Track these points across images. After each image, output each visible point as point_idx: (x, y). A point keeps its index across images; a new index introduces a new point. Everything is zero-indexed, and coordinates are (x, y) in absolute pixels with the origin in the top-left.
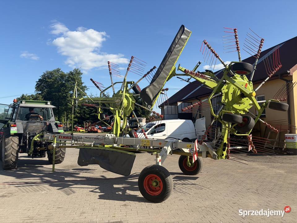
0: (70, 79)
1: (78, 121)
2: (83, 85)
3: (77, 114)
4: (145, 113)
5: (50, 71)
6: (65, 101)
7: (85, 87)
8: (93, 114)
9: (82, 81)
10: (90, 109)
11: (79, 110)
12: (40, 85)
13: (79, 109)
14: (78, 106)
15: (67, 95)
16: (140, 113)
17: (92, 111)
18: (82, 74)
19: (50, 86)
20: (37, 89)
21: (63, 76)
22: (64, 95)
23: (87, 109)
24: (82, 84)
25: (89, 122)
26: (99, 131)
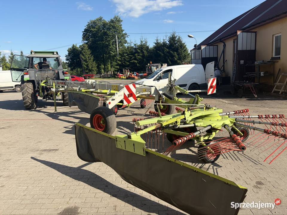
0: (111, 27)
1: (120, 68)
2: (124, 32)
3: (119, 62)
4: (181, 58)
5: (93, 20)
6: (107, 49)
7: (126, 34)
8: (132, 61)
9: (123, 29)
10: (130, 57)
11: (121, 58)
12: (86, 34)
13: (120, 56)
14: (119, 53)
15: (109, 43)
16: (176, 59)
17: (132, 58)
18: (122, 21)
19: (94, 35)
20: (83, 39)
21: (105, 25)
22: (106, 43)
23: (127, 57)
24: (122, 31)
25: (127, 70)
26: (136, 78)
